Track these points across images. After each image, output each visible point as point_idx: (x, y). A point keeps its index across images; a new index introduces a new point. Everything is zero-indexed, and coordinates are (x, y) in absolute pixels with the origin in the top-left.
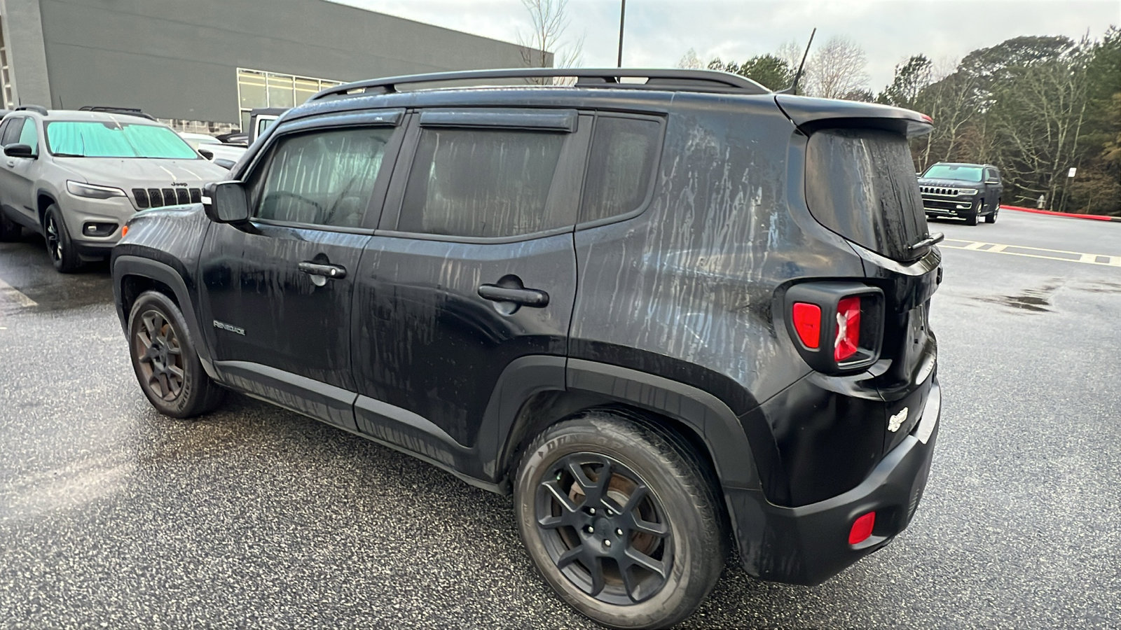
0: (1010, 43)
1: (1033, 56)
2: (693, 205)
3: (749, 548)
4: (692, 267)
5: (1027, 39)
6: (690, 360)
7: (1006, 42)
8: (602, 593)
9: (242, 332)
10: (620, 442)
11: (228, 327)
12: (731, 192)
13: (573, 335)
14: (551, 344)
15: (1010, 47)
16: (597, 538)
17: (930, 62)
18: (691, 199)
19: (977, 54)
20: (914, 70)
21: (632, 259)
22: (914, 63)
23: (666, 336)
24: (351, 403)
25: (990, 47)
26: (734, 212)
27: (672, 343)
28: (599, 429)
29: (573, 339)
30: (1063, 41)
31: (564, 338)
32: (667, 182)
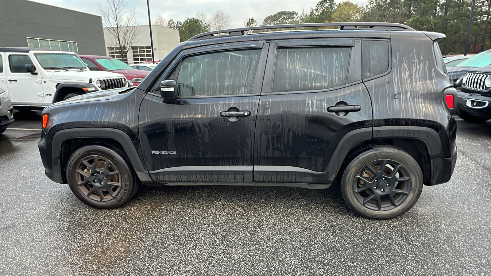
0: (279, 13)
1: (287, 19)
2: (407, 68)
3: (436, 175)
4: (413, 88)
5: (283, 12)
6: (422, 118)
7: (277, 13)
8: (381, 208)
9: (174, 152)
10: (391, 152)
11: (163, 152)
12: (418, 63)
13: (375, 118)
14: (365, 124)
15: (279, 15)
16: (379, 190)
17: (256, 21)
18: (406, 67)
19: (268, 18)
20: (251, 24)
21: (390, 89)
22: (250, 21)
23: (411, 112)
24: (252, 170)
25: (273, 15)
26: (421, 70)
27: (414, 114)
28: (382, 150)
29: (375, 120)
30: (294, 13)
31: (371, 120)
32: (396, 62)
